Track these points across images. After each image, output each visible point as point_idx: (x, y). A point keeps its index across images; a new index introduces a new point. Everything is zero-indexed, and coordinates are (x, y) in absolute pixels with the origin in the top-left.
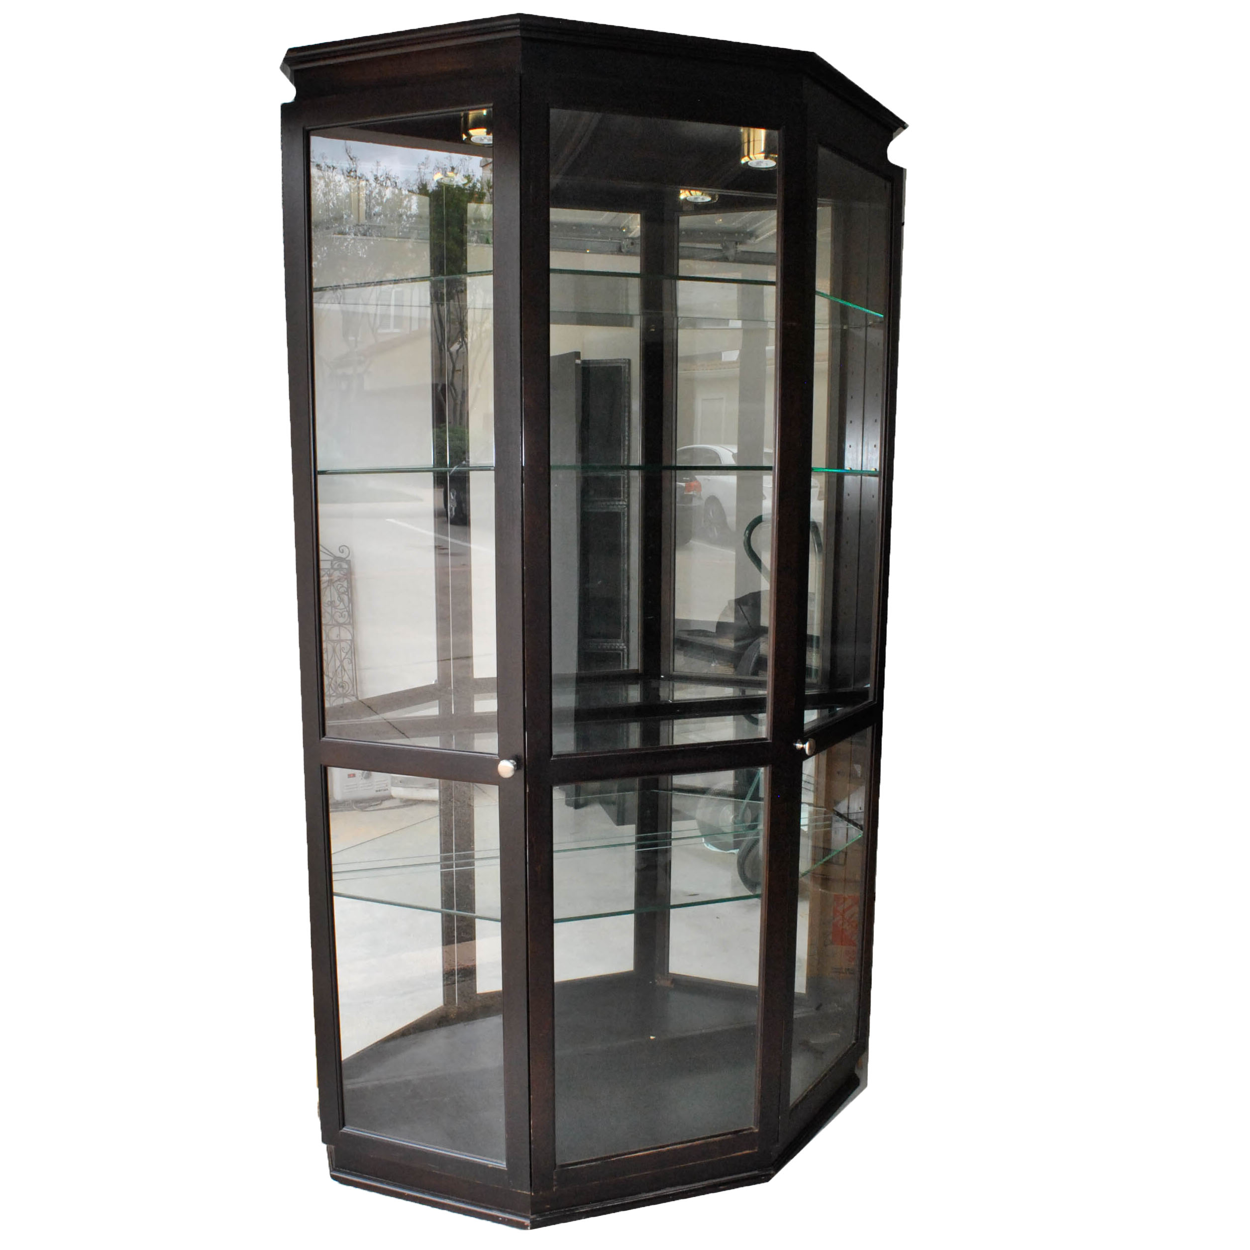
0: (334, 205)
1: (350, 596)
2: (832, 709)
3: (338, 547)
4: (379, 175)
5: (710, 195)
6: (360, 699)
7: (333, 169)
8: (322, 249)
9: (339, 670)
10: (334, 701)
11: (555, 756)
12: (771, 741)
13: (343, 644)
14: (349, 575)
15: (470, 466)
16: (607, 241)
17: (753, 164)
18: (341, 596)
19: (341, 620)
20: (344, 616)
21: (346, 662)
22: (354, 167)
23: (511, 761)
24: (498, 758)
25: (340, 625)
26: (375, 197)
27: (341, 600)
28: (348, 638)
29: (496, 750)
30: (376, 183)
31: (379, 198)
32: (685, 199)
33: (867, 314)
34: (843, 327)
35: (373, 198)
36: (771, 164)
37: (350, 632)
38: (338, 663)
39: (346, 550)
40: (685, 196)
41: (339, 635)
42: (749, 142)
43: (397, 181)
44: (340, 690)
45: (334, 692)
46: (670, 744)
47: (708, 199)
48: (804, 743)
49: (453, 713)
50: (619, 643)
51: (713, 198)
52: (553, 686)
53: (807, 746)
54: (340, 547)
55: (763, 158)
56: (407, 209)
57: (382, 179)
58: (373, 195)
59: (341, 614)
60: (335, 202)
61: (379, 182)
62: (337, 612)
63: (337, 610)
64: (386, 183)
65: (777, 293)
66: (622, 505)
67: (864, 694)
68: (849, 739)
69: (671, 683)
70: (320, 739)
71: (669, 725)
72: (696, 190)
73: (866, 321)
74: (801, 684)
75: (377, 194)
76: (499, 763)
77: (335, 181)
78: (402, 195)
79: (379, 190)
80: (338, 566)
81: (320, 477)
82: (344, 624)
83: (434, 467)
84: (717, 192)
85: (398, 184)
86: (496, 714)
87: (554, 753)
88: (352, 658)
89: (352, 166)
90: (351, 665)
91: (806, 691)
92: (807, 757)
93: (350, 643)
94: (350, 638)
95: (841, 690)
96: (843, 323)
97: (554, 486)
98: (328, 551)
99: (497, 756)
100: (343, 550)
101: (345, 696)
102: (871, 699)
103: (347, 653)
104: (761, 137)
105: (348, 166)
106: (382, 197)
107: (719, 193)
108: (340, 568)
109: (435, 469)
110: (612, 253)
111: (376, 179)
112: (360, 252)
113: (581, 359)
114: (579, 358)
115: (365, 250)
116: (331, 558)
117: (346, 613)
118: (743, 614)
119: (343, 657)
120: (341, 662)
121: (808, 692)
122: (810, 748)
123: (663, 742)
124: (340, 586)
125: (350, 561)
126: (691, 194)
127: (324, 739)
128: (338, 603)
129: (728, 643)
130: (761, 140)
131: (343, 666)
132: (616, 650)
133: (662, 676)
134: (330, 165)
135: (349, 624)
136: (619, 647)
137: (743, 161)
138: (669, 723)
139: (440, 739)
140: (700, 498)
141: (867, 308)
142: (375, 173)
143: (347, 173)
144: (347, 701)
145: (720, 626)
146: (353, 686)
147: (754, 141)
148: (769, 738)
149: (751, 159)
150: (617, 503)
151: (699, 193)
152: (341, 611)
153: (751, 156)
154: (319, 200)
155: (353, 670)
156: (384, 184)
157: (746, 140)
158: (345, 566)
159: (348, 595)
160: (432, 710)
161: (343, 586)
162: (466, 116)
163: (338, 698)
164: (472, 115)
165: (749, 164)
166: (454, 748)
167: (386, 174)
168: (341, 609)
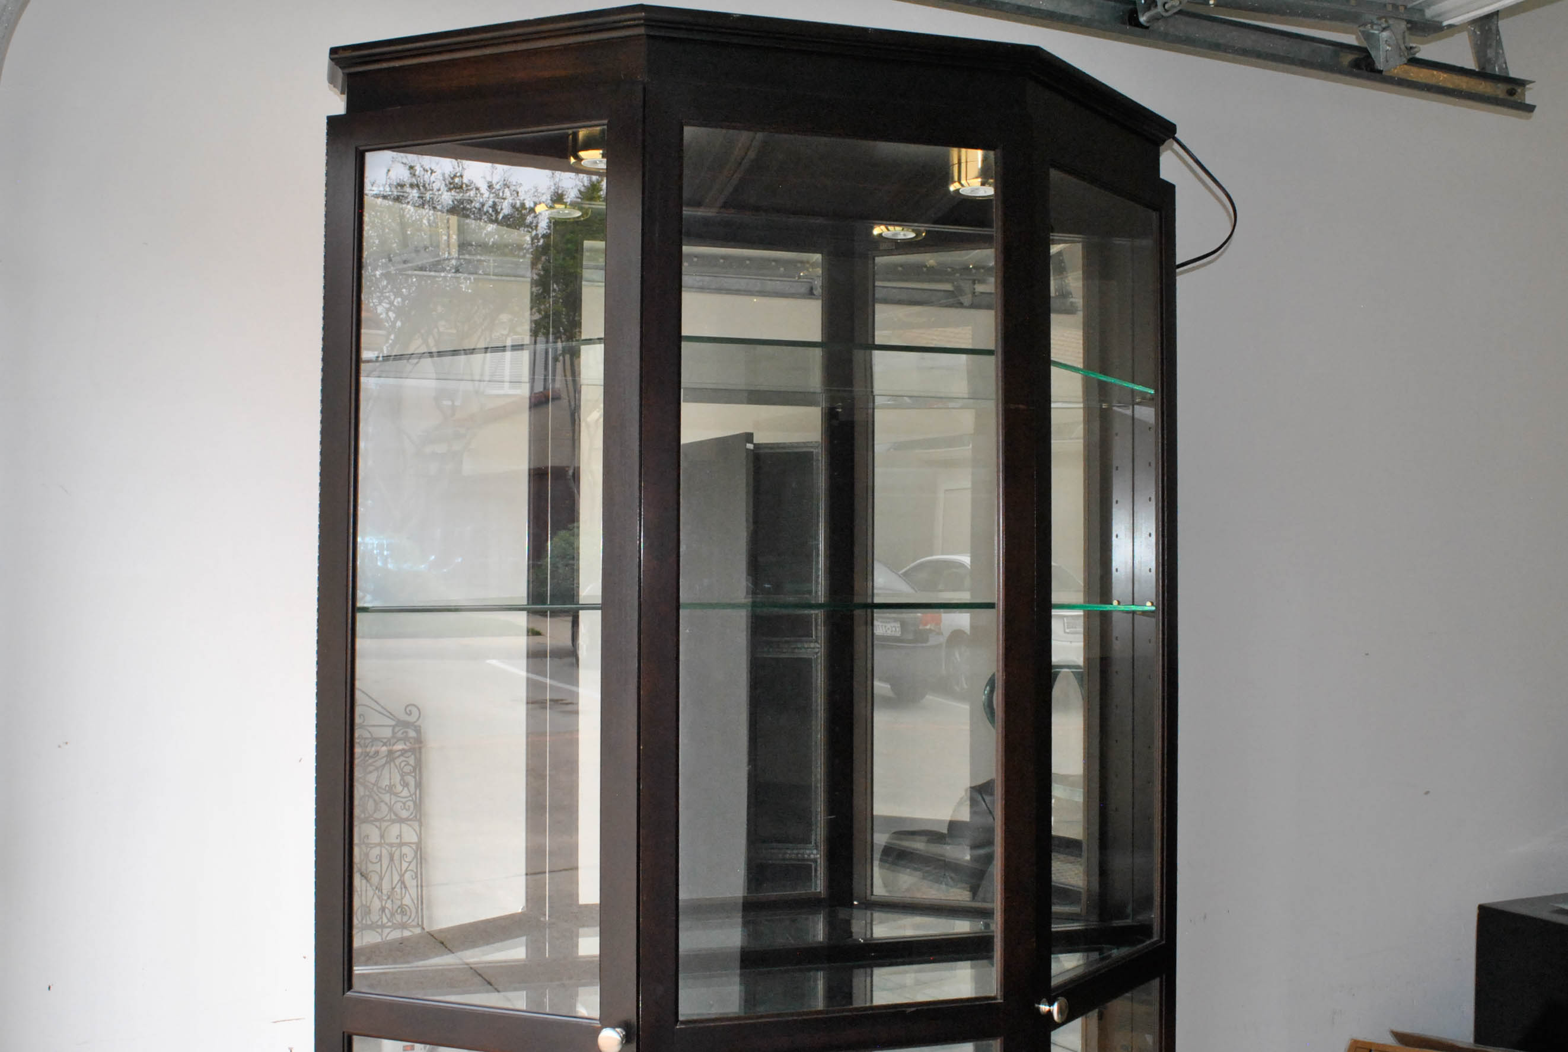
0: (429, 223)
1: (417, 778)
2: (1100, 951)
3: (404, 707)
4: (494, 182)
5: (913, 231)
6: (427, 930)
7: (431, 173)
8: (410, 281)
9: (398, 889)
10: (388, 934)
11: (683, 1023)
12: (1002, 1001)
13: (405, 850)
14: (417, 747)
15: (580, 603)
16: (793, 279)
17: (965, 191)
18: (405, 778)
19: (404, 814)
20: (407, 807)
21: (407, 876)
22: (459, 171)
23: (619, 1030)
24: (599, 1025)
25: (401, 821)
26: (488, 212)
27: (406, 785)
28: (413, 841)
29: (596, 1013)
30: (490, 192)
31: (493, 214)
32: (880, 235)
33: (1133, 391)
34: (1101, 406)
35: (485, 214)
36: (989, 191)
37: (416, 832)
38: (396, 878)
39: (415, 710)
40: (881, 232)
41: (400, 836)
42: (960, 163)
43: (519, 190)
44: (398, 917)
45: (389, 920)
46: (868, 1004)
47: (912, 235)
48: (1051, 1004)
49: (547, 955)
50: (808, 849)
51: (918, 234)
52: (681, 918)
53: (1055, 1008)
54: (408, 706)
55: (980, 184)
56: (532, 228)
57: (498, 187)
58: (485, 210)
59: (404, 804)
60: (432, 218)
61: (494, 191)
62: (399, 801)
63: (399, 799)
64: (503, 192)
65: (997, 364)
66: (814, 648)
67: (1145, 930)
68: (1128, 995)
69: (869, 913)
70: (344, 994)
71: (866, 977)
72: (894, 225)
73: (1133, 397)
74: (1045, 916)
75: (490, 207)
76: (599, 1033)
77: (432, 190)
78: (526, 209)
79: (494, 202)
80: (403, 733)
81: (359, 616)
82: (407, 819)
83: (528, 604)
84: (924, 228)
85: (520, 194)
86: (598, 959)
87: (681, 1018)
88: (417, 871)
89: (458, 170)
90: (415, 881)
91: (1053, 926)
92: (1057, 1025)
93: (414, 848)
94: (415, 839)
95: (1117, 923)
96: (1101, 401)
97: (684, 631)
98: (391, 714)
99: (598, 1022)
100: (410, 711)
101: (403, 926)
102: (1156, 938)
103: (410, 863)
104: (977, 159)
105: (452, 170)
106: (497, 213)
107: (928, 229)
108: (405, 739)
109: (530, 607)
110: (803, 296)
111: (490, 187)
112: (463, 286)
113: (755, 442)
114: (751, 442)
115: (470, 283)
116: (393, 723)
117: (411, 804)
118: (986, 808)
119: (404, 869)
120: (402, 876)
121: (1056, 927)
122: (1061, 1011)
123: (858, 1003)
124: (405, 763)
125: (420, 727)
126: (888, 230)
127: (349, 993)
128: (399, 788)
129: (963, 854)
130: (978, 161)
131: (403, 883)
132: (804, 860)
133: (855, 903)
134: (427, 167)
135: (415, 819)
136: (809, 855)
137: (952, 188)
138: (866, 973)
139: (527, 994)
140: (940, 633)
141: (1133, 382)
142: (489, 179)
143: (450, 179)
144: (407, 933)
145: (954, 826)
146: (417, 912)
147: (966, 162)
148: (999, 997)
149: (962, 185)
150: (806, 646)
151: (898, 229)
152: (404, 800)
153: (963, 182)
154: (408, 216)
155: (417, 886)
156: (501, 194)
157: (956, 161)
158: (412, 734)
159: (415, 777)
160: (515, 951)
161: (408, 764)
162: (575, 135)
163: (394, 929)
164: (582, 134)
165: (960, 191)
166: (548, 1010)
167: (504, 180)
168: (403, 798)
